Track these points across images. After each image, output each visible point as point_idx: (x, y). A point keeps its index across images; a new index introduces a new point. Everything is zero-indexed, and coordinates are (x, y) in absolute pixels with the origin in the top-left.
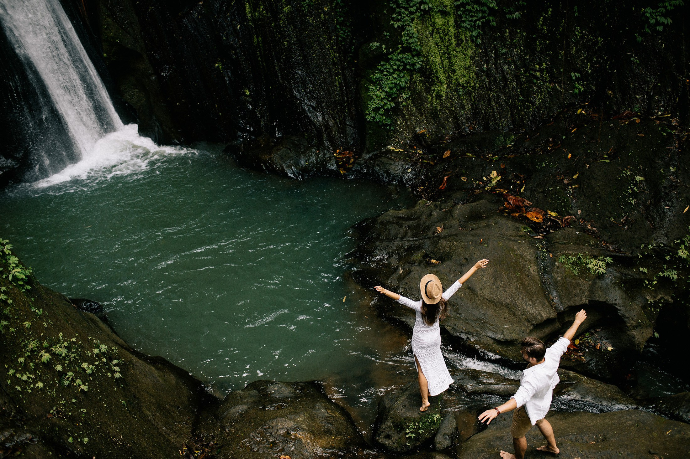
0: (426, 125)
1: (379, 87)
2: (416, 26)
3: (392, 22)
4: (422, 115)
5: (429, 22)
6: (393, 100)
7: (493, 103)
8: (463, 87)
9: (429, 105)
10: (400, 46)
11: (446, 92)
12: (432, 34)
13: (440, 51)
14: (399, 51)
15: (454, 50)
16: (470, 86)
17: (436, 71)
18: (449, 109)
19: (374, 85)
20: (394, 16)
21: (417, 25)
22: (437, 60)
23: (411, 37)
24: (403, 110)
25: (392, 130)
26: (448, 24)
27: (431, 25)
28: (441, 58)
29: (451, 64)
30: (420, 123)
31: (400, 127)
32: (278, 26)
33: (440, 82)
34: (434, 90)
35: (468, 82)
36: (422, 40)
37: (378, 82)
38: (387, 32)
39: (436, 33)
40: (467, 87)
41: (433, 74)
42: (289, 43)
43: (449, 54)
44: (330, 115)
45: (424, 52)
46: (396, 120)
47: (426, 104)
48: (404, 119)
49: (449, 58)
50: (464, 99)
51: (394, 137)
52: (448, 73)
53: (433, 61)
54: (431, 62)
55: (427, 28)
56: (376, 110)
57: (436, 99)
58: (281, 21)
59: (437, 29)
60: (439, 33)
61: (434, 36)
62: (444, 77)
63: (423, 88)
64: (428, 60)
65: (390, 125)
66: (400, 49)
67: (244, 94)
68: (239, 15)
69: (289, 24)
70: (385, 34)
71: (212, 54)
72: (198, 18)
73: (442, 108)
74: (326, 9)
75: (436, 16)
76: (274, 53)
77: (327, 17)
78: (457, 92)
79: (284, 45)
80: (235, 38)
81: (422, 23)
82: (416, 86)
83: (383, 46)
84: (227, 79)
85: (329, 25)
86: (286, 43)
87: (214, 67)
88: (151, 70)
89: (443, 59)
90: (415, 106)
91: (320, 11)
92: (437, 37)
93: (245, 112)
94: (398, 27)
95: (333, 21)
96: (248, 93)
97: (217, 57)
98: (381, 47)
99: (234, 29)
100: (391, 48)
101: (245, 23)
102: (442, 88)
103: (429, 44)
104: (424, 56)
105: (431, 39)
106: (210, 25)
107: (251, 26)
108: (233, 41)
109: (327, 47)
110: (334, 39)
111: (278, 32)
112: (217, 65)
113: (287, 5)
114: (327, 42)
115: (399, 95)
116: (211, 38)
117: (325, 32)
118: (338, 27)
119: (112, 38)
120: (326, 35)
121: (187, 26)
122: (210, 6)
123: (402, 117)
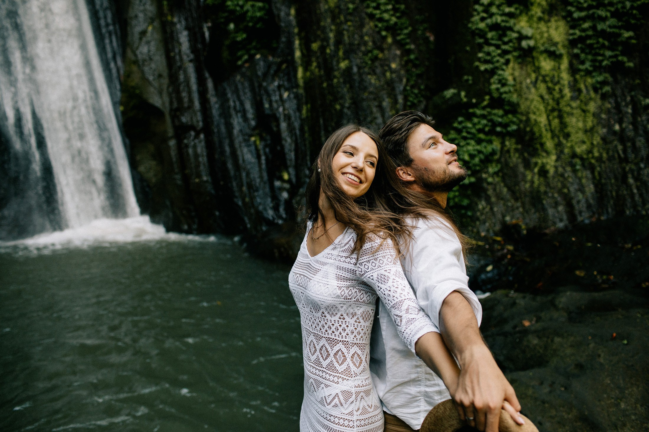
0: (522, 214)
3: (477, 63)
4: (516, 200)
5: (531, 67)
6: (475, 173)
7: (631, 181)
9: (528, 185)
10: (487, 97)
11: (555, 166)
12: (535, 83)
13: (547, 106)
14: (485, 103)
15: (569, 105)
16: (593, 158)
17: (541, 135)
18: (560, 192)
20: (480, 55)
21: (513, 70)
22: (542, 120)
23: (504, 85)
24: (488, 190)
25: (469, 216)
26: (559, 68)
27: (534, 72)
28: (548, 117)
29: (563, 125)
30: (513, 210)
32: (330, 86)
33: (546, 152)
35: (590, 152)
36: (521, 91)
38: (468, 75)
39: (541, 81)
40: (588, 159)
41: (536, 139)
42: (342, 106)
43: (560, 111)
45: (523, 107)
47: (523, 183)
48: (489, 202)
49: (560, 117)
50: (582, 177)
51: (471, 226)
52: (558, 137)
53: (535, 120)
54: (533, 122)
55: (529, 75)
57: (540, 175)
58: (335, 81)
59: (543, 76)
60: (546, 82)
61: (538, 85)
62: (552, 145)
63: (520, 160)
64: (528, 120)
65: (467, 208)
66: (488, 101)
67: (281, 179)
68: (289, 80)
69: (345, 83)
70: (466, 77)
71: (249, 125)
72: (239, 81)
73: (548, 190)
74: (393, 66)
75: (542, 58)
76: (321, 121)
77: (394, 76)
78: (573, 166)
79: (335, 109)
80: (279, 107)
81: (521, 68)
82: (510, 157)
83: (463, 94)
84: (263, 158)
85: (396, 85)
86: (338, 107)
87: (248, 140)
88: (170, 132)
89: (551, 118)
90: (506, 185)
91: (386, 68)
92: (542, 87)
93: (279, 200)
94: (486, 70)
95: (401, 80)
96: (286, 177)
97: (254, 129)
98: (459, 94)
99: (281, 96)
100: (474, 97)
101: (295, 90)
102: (549, 161)
103: (531, 97)
104: (522, 114)
105: (533, 90)
106: (253, 90)
107: (302, 94)
108: (277, 109)
109: (391, 114)
110: (400, 103)
111: (329, 93)
112: (253, 139)
113: (344, 59)
114: (392, 107)
115: (483, 169)
116: (252, 106)
117: (390, 94)
118: (408, 88)
119: (133, 87)
120: (391, 99)
121: (225, 89)
122: (255, 67)
123: (485, 199)
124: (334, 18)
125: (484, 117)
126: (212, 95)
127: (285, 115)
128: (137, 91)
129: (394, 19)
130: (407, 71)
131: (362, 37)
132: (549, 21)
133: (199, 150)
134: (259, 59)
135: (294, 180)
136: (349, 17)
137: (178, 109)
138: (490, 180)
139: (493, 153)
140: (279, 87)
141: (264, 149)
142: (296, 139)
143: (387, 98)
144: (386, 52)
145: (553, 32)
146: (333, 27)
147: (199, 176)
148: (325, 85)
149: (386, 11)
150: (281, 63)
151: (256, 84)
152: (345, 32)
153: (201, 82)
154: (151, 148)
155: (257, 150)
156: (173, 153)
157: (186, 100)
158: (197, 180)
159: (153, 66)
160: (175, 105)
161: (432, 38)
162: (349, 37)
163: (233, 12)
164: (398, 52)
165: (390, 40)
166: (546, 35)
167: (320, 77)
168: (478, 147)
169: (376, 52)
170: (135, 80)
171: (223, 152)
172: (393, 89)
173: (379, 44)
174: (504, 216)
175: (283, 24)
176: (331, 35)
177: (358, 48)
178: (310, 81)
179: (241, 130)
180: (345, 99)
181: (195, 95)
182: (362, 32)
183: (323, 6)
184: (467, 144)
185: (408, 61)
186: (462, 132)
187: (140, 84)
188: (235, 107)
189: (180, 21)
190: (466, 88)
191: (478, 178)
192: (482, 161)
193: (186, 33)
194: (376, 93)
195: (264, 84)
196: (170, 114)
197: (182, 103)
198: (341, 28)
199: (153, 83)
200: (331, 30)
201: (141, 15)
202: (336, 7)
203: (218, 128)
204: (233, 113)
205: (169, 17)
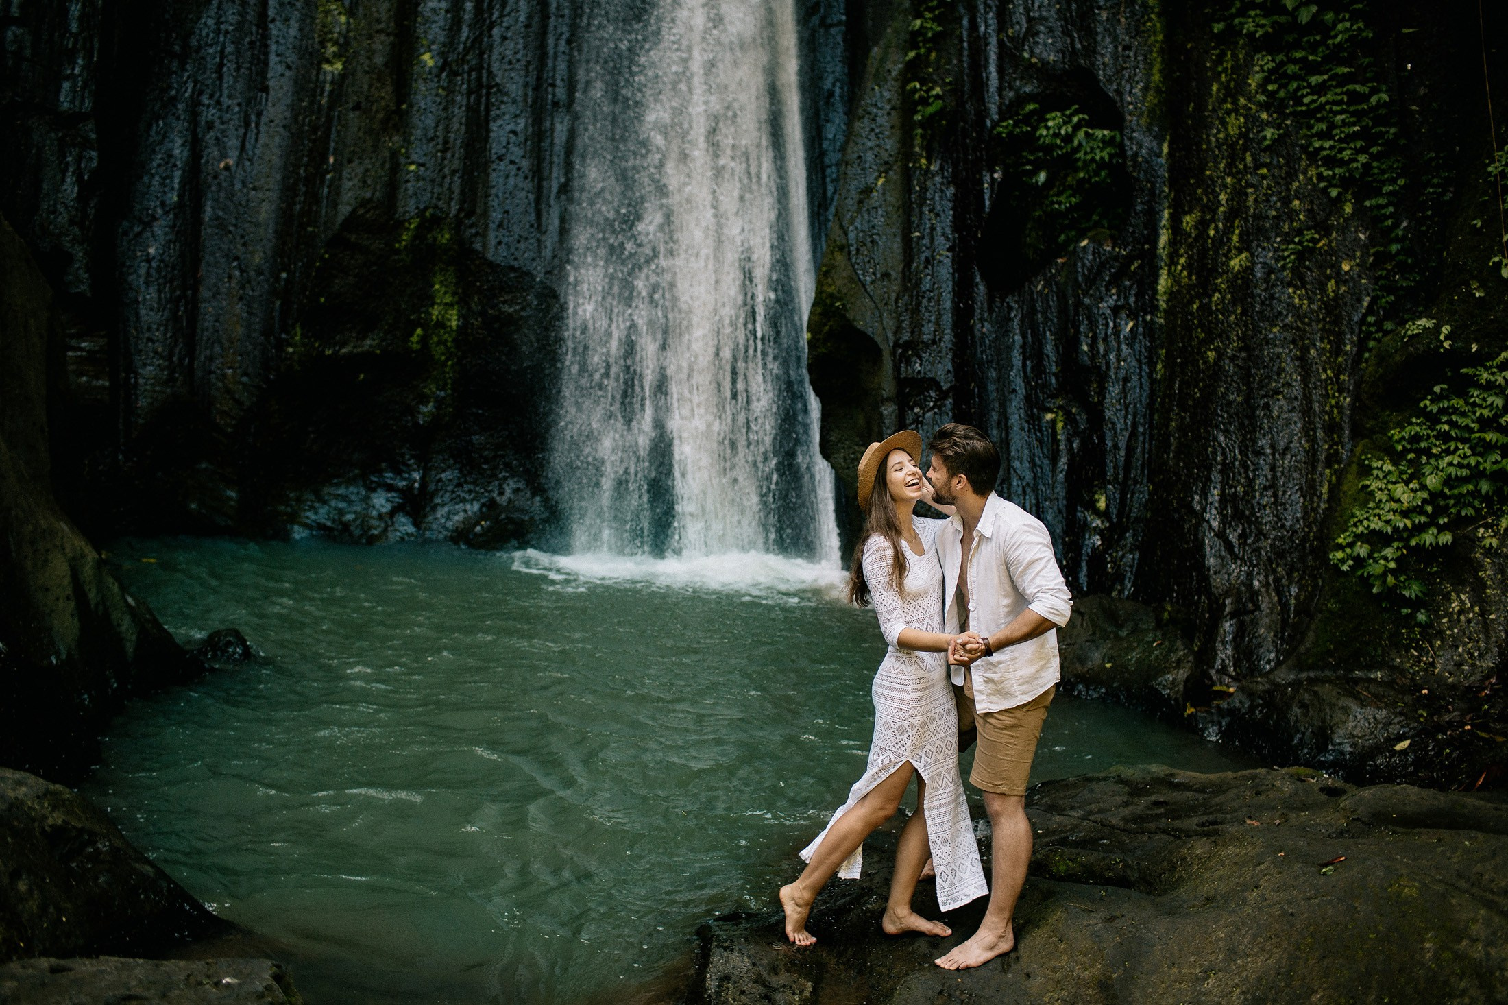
1: (1410, 471)
3: (1497, 258)
6: (1456, 524)
19: (1395, 464)
24: (1481, 567)
25: (1419, 625)
31: (1453, 623)
32: (1204, 308)
37: (1411, 456)
42: (1220, 355)
44: (1271, 578)
46: (1447, 598)
48: (1479, 597)
51: (1418, 648)
56: (1377, 539)
58: (1216, 296)
65: (1416, 604)
67: (1091, 506)
68: (1139, 295)
69: (1234, 302)
71: (1045, 384)
72: (1040, 293)
74: (1346, 267)
77: (1343, 289)
79: (1206, 362)
80: (1109, 351)
83: (1446, 330)
84: (1064, 459)
85: (1345, 311)
86: (1212, 355)
87: (1040, 419)
88: (888, 387)
91: (1329, 271)
93: (1081, 554)
95: (1359, 300)
96: (1102, 505)
97: (1056, 394)
98: (1436, 331)
99: (1117, 330)
100: (1476, 341)
101: (1148, 317)
106: (1063, 311)
107: (1161, 327)
108: (1105, 356)
109: (1324, 377)
110: (1346, 353)
111: (1201, 325)
112: (1049, 416)
113: (1240, 251)
114: (1328, 361)
115: (1485, 518)
116: (1056, 346)
117: (1330, 332)
118: (1371, 319)
119: (831, 296)
120: (1330, 342)
121: (1010, 308)
122: (1075, 265)
123: (1473, 590)
124: (1233, 158)
125: (1497, 388)
126: (981, 320)
127: (1118, 369)
128: (838, 304)
129: (1363, 160)
130: (1378, 280)
131: (1286, 201)
134: (1085, 248)
135: (1115, 512)
136: (1264, 158)
137: (908, 345)
138: (1493, 543)
140: (1116, 310)
141: (1069, 441)
142: (1135, 424)
143: (1322, 339)
144: (1334, 235)
146: (1228, 180)
148: (1195, 306)
150: (1130, 259)
151: (1071, 301)
152: (1250, 191)
153: (963, 289)
154: (861, 420)
155: (1055, 442)
157: (930, 327)
159: (876, 256)
160: (906, 337)
162: (1256, 201)
163: (1049, 149)
164: (1362, 236)
165: (1348, 209)
167: (1190, 287)
168: (1475, 461)
169: (1311, 235)
170: (839, 281)
172: (1337, 321)
173: (1321, 216)
175: (1141, 175)
176: (1223, 197)
177: (1277, 227)
178: (1172, 295)
179: (1028, 398)
180: (1228, 338)
181: (947, 318)
182: (1289, 190)
183: (1216, 135)
184: (1448, 452)
185: (1381, 258)
186: (1440, 422)
187: (844, 290)
188: (1023, 346)
189: (942, 169)
190: (1456, 317)
191: (1465, 536)
192: (1487, 498)
193: (950, 191)
194: (1298, 328)
195: (1087, 301)
196: (894, 353)
197: (921, 333)
198: (1243, 183)
199: (870, 288)
200: (1225, 186)
201: (870, 157)
202: (1241, 135)
203: (983, 387)
204: (1017, 360)
205: (923, 161)
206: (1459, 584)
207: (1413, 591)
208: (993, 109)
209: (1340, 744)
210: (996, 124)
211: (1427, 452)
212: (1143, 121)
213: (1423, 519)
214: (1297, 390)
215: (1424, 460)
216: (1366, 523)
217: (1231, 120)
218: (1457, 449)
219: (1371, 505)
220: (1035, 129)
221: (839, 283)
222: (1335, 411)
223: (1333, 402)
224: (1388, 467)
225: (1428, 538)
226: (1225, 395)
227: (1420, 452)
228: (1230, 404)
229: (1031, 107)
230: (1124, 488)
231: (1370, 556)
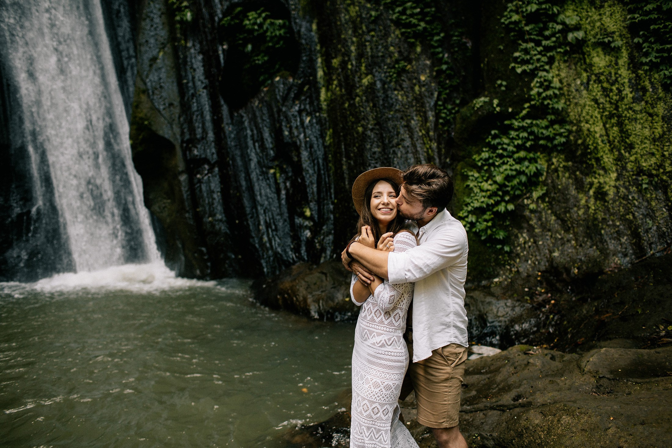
0: (575, 248)
1: (487, 175)
2: (557, 72)
3: (513, 65)
4: (567, 230)
5: (581, 65)
6: (514, 199)
8: (650, 175)
9: (581, 212)
10: (527, 105)
11: (615, 187)
12: (587, 85)
13: (603, 112)
14: (524, 112)
15: (631, 108)
16: (664, 173)
17: (596, 148)
18: (622, 218)
19: (479, 172)
20: (517, 54)
21: (559, 70)
22: (597, 129)
23: (548, 88)
24: (530, 219)
25: (507, 252)
26: (617, 64)
27: (586, 70)
28: (604, 125)
29: (624, 134)
30: (563, 244)
31: (523, 249)
32: (352, 105)
33: (604, 168)
34: (591, 184)
35: (661, 166)
36: (569, 95)
37: (486, 168)
38: (502, 80)
39: (595, 81)
40: (657, 176)
41: (590, 153)
42: (365, 128)
43: (619, 116)
45: (573, 115)
46: (517, 237)
47: (575, 209)
48: (532, 234)
49: (620, 124)
50: (651, 199)
51: (509, 264)
52: (619, 150)
53: (588, 130)
54: (586, 132)
55: (579, 75)
56: (479, 212)
57: (596, 199)
58: (358, 99)
59: (596, 75)
60: (600, 82)
61: (590, 87)
62: (611, 160)
63: (571, 181)
64: (580, 130)
65: (503, 242)
66: (527, 110)
67: (302, 215)
68: (311, 103)
69: (367, 101)
70: (499, 82)
71: (267, 155)
72: (257, 107)
73: (607, 216)
74: (423, 78)
75: (593, 53)
76: (343, 147)
77: (423, 89)
78: (639, 185)
79: (357, 132)
80: (300, 134)
81: (569, 67)
82: (558, 176)
83: (496, 102)
84: (283, 192)
85: (426, 100)
86: (360, 129)
87: (267, 173)
88: (181, 166)
89: (608, 126)
90: (554, 213)
91: (414, 81)
92: (596, 89)
93: (301, 241)
94: (524, 71)
95: (432, 94)
96: (308, 213)
97: (274, 159)
98: (491, 103)
99: (302, 122)
100: (510, 106)
101: (317, 114)
102: (607, 180)
103: (582, 102)
104: (571, 123)
105: (584, 92)
106: (271, 116)
107: (325, 119)
108: (298, 136)
109: (420, 134)
110: (431, 121)
111: (351, 114)
112: (272, 171)
113: (367, 75)
114: (421, 126)
115: (525, 194)
116: (270, 134)
117: (419, 111)
118: (440, 103)
119: (141, 119)
120: (421, 116)
121: (242, 117)
122: (274, 91)
123: (528, 231)
125: (524, 129)
126: (227, 124)
127: (306, 142)
128: (146, 123)
129: (423, 24)
130: (439, 83)
131: (386, 48)
132: (602, 7)
133: (213, 185)
134: (278, 82)
135: (316, 216)
136: (372, 26)
137: (189, 142)
138: (533, 206)
139: (538, 173)
140: (300, 112)
141: (285, 183)
142: (319, 170)
143: (416, 115)
144: (414, 63)
145: (606, 20)
146: (354, 39)
147: (212, 214)
148: (346, 105)
149: (412, 15)
150: (303, 85)
151: (275, 110)
152: (367, 44)
153: (215, 109)
154: (166, 185)
155: (277, 184)
156: (184, 189)
157: (199, 131)
158: (210, 219)
159: (164, 94)
160: (187, 137)
161: (469, 45)
162: (371, 49)
163: (252, 31)
164: (428, 62)
165: (419, 49)
166: (598, 24)
167: (342, 96)
168: (518, 167)
169: (403, 63)
170: (145, 110)
171: (238, 187)
172: (423, 105)
173: (406, 54)
174: (551, 252)
175: (303, 41)
176: (353, 48)
177: (383, 61)
178: (331, 102)
179: (259, 162)
180: (368, 120)
181: (209, 125)
182: (387, 42)
183: (344, 17)
184: (504, 163)
185: (440, 72)
186: (497, 149)
187: (149, 115)
188: (252, 136)
189: (194, 45)
190: (499, 95)
191: (519, 205)
192: (524, 184)
193: (200, 57)
194: (403, 111)
195: (284, 109)
196: (181, 146)
197: (195, 134)
198: (363, 40)
199: (163, 112)
200: (353, 43)
201: (152, 41)
202: (358, 16)
203: (234, 160)
204: (250, 143)
205: (183, 42)
206: (520, 228)
207: (501, 235)
208: (219, 12)
209: (493, 322)
210: (220, 20)
211: (493, 164)
212: (301, 13)
213: (499, 199)
214: (408, 143)
215: (492, 169)
216: (472, 204)
217: (351, 8)
218: (508, 161)
219: (472, 195)
220: (242, 21)
221: (145, 111)
222: (430, 151)
223: (428, 146)
224: (476, 175)
225: (501, 208)
226: (370, 149)
227: (490, 165)
228: (375, 153)
229: (239, 9)
230: (319, 203)
231: (477, 221)
